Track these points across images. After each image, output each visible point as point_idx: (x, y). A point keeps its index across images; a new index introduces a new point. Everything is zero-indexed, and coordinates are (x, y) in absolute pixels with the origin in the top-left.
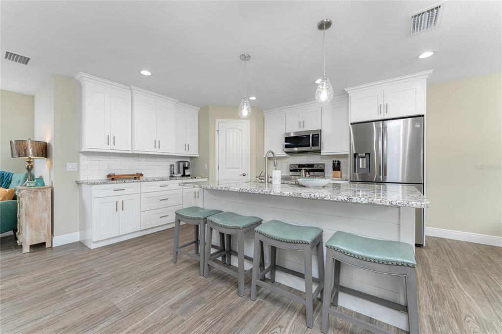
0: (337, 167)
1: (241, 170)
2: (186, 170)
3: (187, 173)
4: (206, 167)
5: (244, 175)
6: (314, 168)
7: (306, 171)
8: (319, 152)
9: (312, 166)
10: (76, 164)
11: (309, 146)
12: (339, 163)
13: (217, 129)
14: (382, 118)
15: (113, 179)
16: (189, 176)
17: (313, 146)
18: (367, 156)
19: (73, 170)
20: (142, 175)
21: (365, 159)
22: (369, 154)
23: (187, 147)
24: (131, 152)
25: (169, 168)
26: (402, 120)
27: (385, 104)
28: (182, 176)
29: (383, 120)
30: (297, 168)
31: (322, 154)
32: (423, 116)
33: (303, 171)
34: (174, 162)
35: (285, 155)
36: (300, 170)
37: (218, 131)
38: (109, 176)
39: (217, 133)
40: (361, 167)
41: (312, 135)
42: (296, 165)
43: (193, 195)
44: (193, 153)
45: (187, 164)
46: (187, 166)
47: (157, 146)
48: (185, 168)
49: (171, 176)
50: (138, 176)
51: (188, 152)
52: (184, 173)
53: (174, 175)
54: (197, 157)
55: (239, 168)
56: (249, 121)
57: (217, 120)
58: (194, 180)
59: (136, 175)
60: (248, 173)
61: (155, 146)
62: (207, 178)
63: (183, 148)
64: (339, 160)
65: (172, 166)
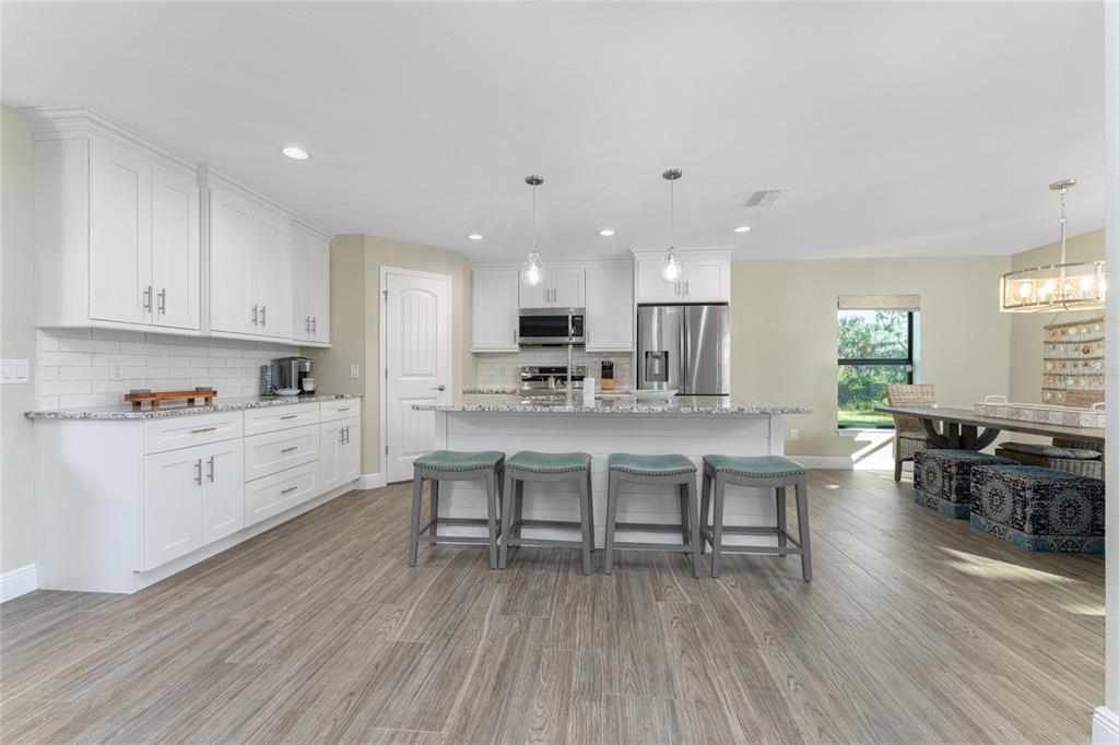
0: (608, 372)
1: (433, 379)
2: (304, 379)
3: (308, 386)
4: (355, 371)
5: (441, 389)
7: (557, 378)
8: (583, 346)
10: (26, 362)
11: (567, 335)
12: (611, 365)
13: (383, 288)
16: (312, 393)
17: (573, 335)
18: (663, 355)
19: (18, 381)
20: (214, 393)
22: (666, 353)
23: (310, 326)
24: (197, 333)
25: (257, 374)
28: (300, 393)
30: (538, 374)
31: (587, 350)
32: (727, 304)
33: (552, 380)
34: (267, 358)
35: (516, 348)
36: (546, 379)
37: (386, 292)
38: (130, 396)
39: (383, 296)
40: (656, 372)
41: (573, 317)
42: (536, 368)
43: (338, 437)
44: (321, 338)
45: (308, 364)
46: (308, 370)
47: (260, 319)
48: (303, 375)
49: (269, 393)
50: (209, 395)
51: (312, 337)
52: (300, 386)
53: (280, 392)
54: (328, 348)
55: (430, 375)
56: (450, 277)
57: (383, 270)
58: (340, 403)
59: (198, 391)
60: (448, 386)
61: (255, 320)
62: (361, 397)
63: (303, 325)
64: (612, 360)
65: (264, 369)
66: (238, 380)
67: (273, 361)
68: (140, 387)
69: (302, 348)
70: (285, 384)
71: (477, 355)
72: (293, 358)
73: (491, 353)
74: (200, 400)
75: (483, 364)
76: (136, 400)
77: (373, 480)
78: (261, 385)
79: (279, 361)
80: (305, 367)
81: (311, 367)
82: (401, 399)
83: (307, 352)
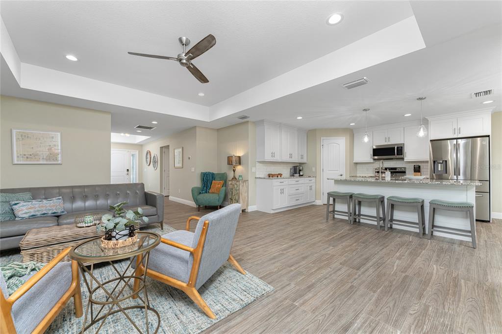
0: (417, 170)
1: (339, 172)
2: (300, 172)
3: (301, 174)
4: (314, 169)
5: (341, 175)
6: (397, 170)
8: (403, 159)
9: (395, 169)
10: (255, 168)
11: (395, 155)
12: (419, 167)
13: (322, 144)
14: (456, 137)
16: (302, 175)
17: (397, 154)
18: (444, 162)
19: (254, 171)
21: (442, 165)
22: (446, 161)
23: (302, 157)
24: (280, 161)
25: (289, 170)
26: (470, 139)
27: (458, 128)
28: (299, 176)
29: (457, 139)
31: (405, 161)
32: (489, 136)
34: (291, 166)
35: (372, 161)
39: (322, 147)
40: (440, 169)
41: (397, 147)
42: (381, 168)
43: (309, 188)
44: (304, 160)
45: (301, 167)
47: (291, 157)
48: (300, 170)
49: (292, 175)
50: (281, 175)
51: (302, 160)
52: (299, 174)
53: (295, 175)
54: (306, 163)
55: (337, 170)
56: (345, 138)
57: (322, 138)
58: (310, 179)
59: (279, 174)
60: (345, 175)
62: (315, 177)
63: (300, 157)
64: (420, 164)
65: (291, 169)
66: (286, 171)
68: (270, 173)
69: (300, 163)
70: (296, 173)
71: (356, 163)
72: (297, 166)
73: (362, 163)
74: (279, 176)
75: (358, 166)
76: (269, 176)
78: (291, 173)
79: (294, 167)
83: (301, 164)
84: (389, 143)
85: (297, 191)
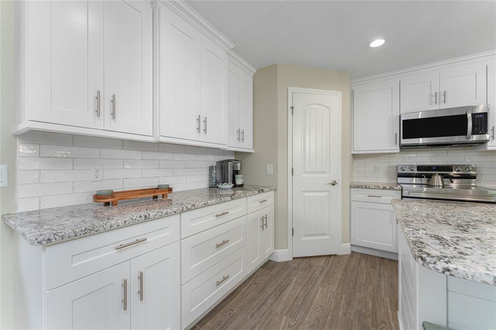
1: (327, 175)
2: (236, 176)
3: (239, 181)
4: (270, 169)
5: (333, 185)
13: (290, 105)
15: (107, 204)
16: (241, 186)
17: (474, 133)
20: (170, 190)
23: (240, 134)
24: (151, 139)
25: (207, 172)
28: (234, 187)
31: (488, 149)
33: (438, 178)
34: (213, 160)
35: (398, 150)
37: (292, 108)
38: (97, 197)
39: (290, 111)
41: (472, 115)
42: (414, 167)
43: (259, 224)
44: (246, 146)
45: (239, 165)
46: (239, 169)
47: (202, 128)
48: (236, 172)
49: (214, 187)
50: (166, 191)
51: (242, 144)
52: (234, 182)
53: (220, 186)
54: (252, 153)
55: (325, 172)
56: (341, 92)
57: (291, 90)
58: (262, 196)
60: (339, 180)
61: (199, 129)
62: (274, 190)
63: (236, 136)
65: (211, 168)
67: (217, 163)
69: (236, 153)
70: (224, 180)
71: (354, 156)
72: (230, 161)
73: (366, 154)
77: (283, 255)
78: (210, 180)
79: (221, 162)
80: (237, 166)
81: (241, 167)
82: (302, 192)
83: (240, 155)
84: (444, 106)
85: (222, 250)
